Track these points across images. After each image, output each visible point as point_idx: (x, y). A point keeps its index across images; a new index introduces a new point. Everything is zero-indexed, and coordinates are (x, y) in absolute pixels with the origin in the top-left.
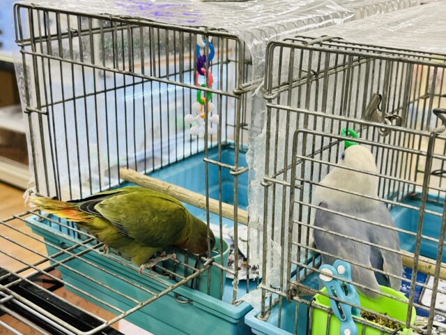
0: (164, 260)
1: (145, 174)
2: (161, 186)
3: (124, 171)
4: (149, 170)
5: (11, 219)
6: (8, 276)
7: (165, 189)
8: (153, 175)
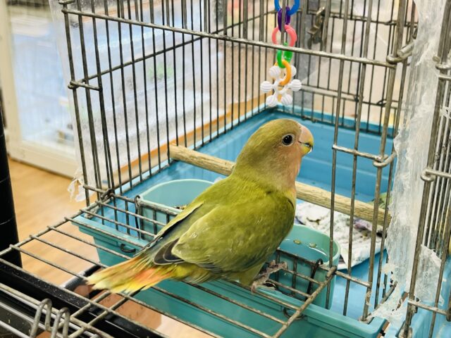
0: (275, 271)
1: (195, 149)
2: (224, 166)
3: (173, 148)
4: (199, 143)
5: (64, 223)
6: (89, 308)
7: (229, 170)
8: (203, 149)
